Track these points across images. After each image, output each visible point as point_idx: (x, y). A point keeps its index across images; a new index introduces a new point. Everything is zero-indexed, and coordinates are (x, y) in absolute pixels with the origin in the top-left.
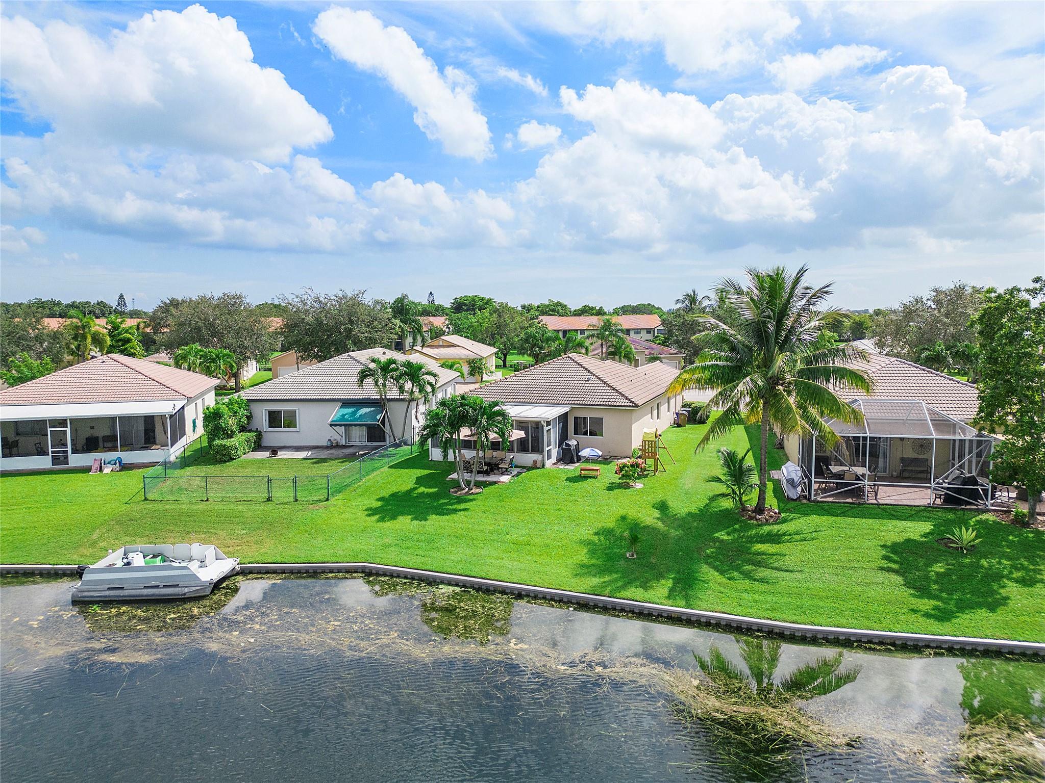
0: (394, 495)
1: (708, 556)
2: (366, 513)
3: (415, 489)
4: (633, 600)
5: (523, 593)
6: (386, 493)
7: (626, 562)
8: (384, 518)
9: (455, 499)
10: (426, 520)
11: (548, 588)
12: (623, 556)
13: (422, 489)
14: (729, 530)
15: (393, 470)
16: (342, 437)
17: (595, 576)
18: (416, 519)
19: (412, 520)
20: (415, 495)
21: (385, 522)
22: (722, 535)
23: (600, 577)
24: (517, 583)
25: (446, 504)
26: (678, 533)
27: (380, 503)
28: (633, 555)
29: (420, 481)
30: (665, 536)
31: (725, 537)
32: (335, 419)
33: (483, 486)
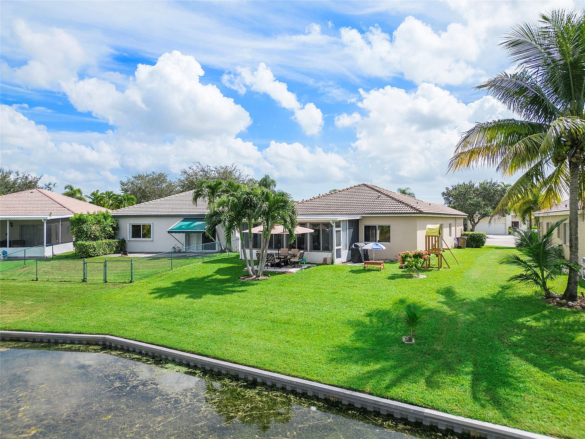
1: (515, 345)
2: (151, 291)
3: (211, 276)
4: (406, 402)
5: (259, 380)
6: (184, 279)
7: (401, 347)
8: (163, 296)
9: (239, 283)
11: (289, 375)
12: (398, 341)
13: (216, 276)
14: (537, 315)
15: (205, 264)
16: (183, 245)
17: (356, 362)
18: (190, 297)
19: (186, 298)
20: (207, 280)
21: (161, 298)
22: (529, 321)
23: (363, 365)
24: (253, 367)
25: (229, 287)
26: (468, 317)
27: (172, 285)
28: (410, 340)
29: (220, 271)
30: (452, 320)
31: (533, 324)
32: (174, 228)
33: (269, 275)
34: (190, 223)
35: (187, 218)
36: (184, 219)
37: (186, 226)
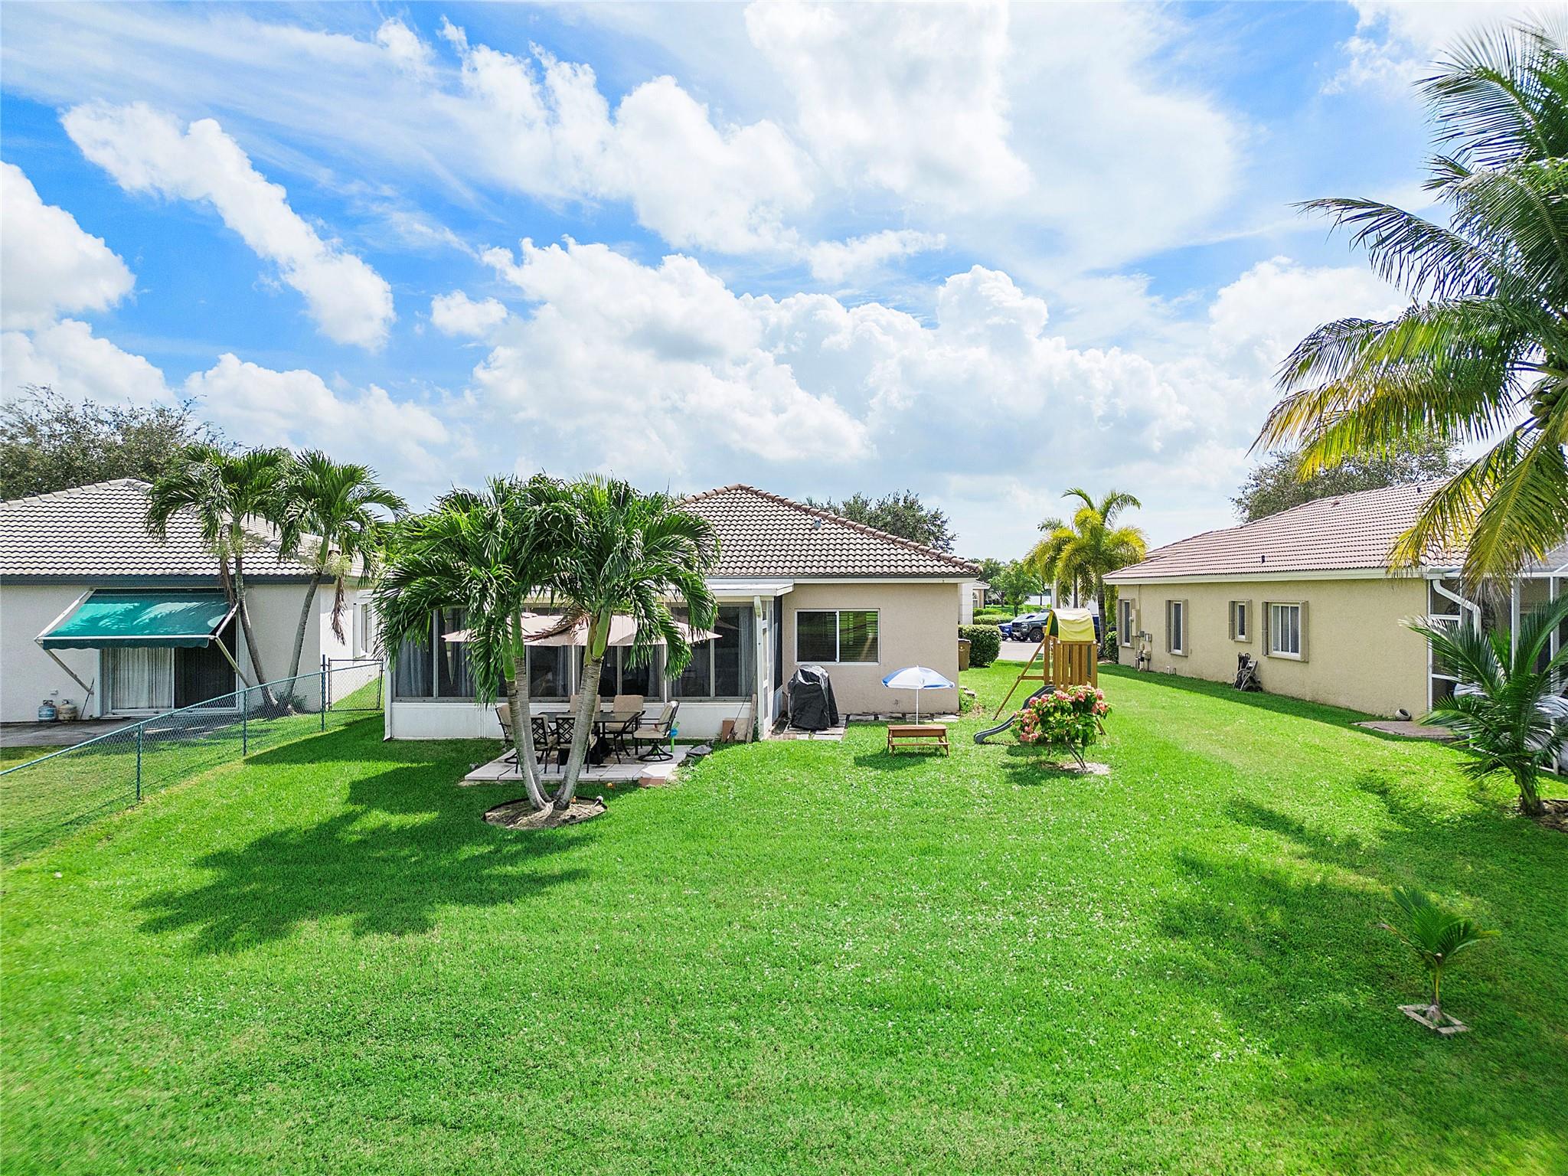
0: (269, 845)
2: (143, 916)
3: (349, 818)
6: (235, 839)
8: (228, 933)
9: (517, 840)
10: (422, 926)
13: (377, 818)
15: (263, 769)
16: (91, 692)
18: (376, 924)
19: (358, 934)
20: (355, 838)
21: (233, 949)
25: (488, 860)
27: (208, 873)
29: (363, 793)
32: (63, 629)
33: (600, 798)
34: (130, 606)
35: (105, 588)
36: (97, 591)
37: (121, 621)
